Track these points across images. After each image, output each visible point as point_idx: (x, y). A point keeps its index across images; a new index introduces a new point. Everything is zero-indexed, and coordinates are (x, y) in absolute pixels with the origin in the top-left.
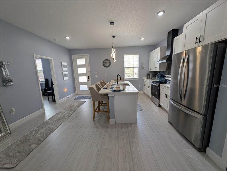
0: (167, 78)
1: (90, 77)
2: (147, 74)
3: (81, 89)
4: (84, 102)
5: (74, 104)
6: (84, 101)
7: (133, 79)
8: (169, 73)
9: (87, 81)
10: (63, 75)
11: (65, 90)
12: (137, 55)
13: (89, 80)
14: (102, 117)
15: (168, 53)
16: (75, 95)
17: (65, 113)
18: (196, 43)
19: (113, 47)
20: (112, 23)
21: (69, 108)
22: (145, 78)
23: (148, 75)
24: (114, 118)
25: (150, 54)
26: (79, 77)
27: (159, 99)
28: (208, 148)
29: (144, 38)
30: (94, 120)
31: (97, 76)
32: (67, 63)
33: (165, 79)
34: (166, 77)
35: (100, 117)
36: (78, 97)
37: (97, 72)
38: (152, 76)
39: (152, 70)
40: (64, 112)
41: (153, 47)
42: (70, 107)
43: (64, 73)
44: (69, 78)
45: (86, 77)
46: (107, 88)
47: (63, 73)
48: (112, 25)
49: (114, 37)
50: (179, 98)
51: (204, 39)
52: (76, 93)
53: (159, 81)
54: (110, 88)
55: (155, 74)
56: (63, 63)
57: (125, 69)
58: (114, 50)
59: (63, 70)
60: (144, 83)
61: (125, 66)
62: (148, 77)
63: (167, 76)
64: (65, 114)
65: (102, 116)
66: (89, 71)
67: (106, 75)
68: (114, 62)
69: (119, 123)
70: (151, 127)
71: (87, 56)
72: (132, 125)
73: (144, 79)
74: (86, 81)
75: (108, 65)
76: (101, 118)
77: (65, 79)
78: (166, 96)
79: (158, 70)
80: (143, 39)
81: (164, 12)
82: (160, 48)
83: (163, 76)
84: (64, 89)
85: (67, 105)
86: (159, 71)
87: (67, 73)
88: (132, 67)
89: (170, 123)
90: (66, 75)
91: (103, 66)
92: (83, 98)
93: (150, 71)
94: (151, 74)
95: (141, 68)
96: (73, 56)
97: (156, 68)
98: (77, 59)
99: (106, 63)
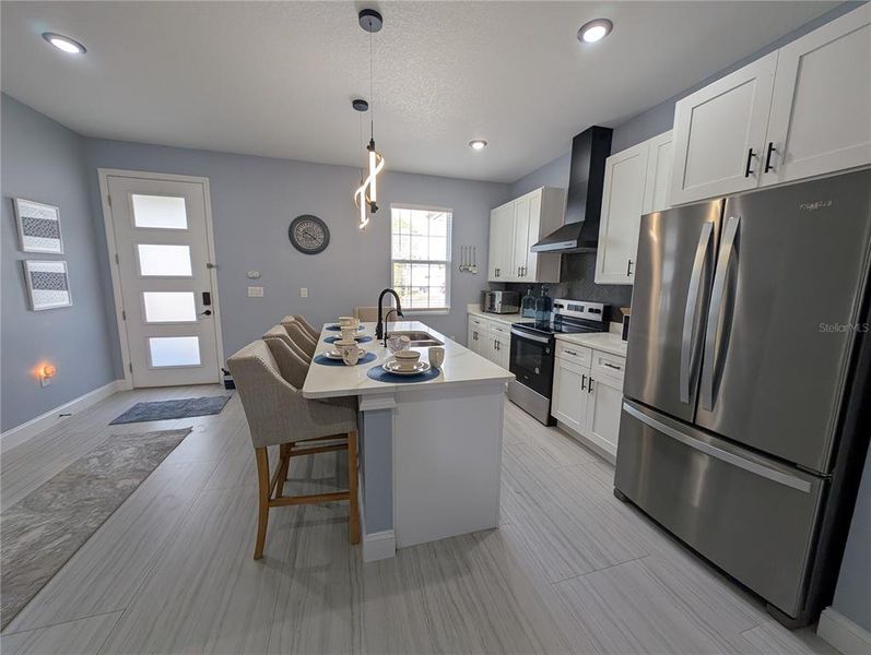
0: (564, 312)
1: (215, 298)
2: (484, 294)
3: (157, 361)
4: (176, 437)
5: (105, 460)
6: (178, 432)
7: (429, 309)
8: (569, 290)
9: (194, 319)
10: (27, 281)
11: (42, 370)
12: (445, 214)
13: (208, 313)
14: (309, 523)
16: (117, 395)
17: (34, 535)
18: (748, 172)
19: (372, 142)
20: (370, 16)
21: (72, 485)
22: (474, 309)
23: (488, 297)
24: (387, 524)
25: (492, 216)
26: (146, 294)
27: (549, 395)
28: (827, 614)
29: (486, 144)
30: (259, 556)
31: (255, 291)
32: (61, 213)
33: (556, 315)
34: (562, 306)
35: (299, 525)
36: (135, 408)
37: (256, 274)
38: (503, 303)
39: (501, 279)
40: (23, 531)
41: (505, 189)
42: (74, 481)
43: (34, 266)
44: (74, 297)
45: (191, 295)
46: (345, 359)
47: (22, 265)
48: (369, 27)
49: (360, 104)
50: (684, 398)
51: (786, 157)
52: (127, 382)
53: (533, 321)
54: (360, 361)
55: (515, 295)
56: (29, 209)
57: (396, 267)
58: (378, 162)
59: (27, 248)
60: (472, 329)
61: (394, 257)
62: (488, 305)
63: (565, 303)
64: (35, 546)
65: (306, 518)
66: (210, 266)
67: (304, 292)
68: (362, 226)
69: (414, 548)
70: (569, 541)
71: (201, 185)
72: (482, 544)
73: (469, 311)
74: (192, 317)
75: (315, 245)
76: (303, 531)
77: (37, 306)
78: (587, 384)
79: (531, 277)
80: (478, 146)
81: (610, 25)
82: (538, 192)
83: (547, 305)
84: (34, 363)
85: (55, 468)
86: (534, 281)
87: (58, 267)
88: (408, 262)
89: (627, 501)
90: (51, 282)
91: (296, 251)
92: (172, 409)
93: (491, 283)
94: (499, 295)
95: (459, 267)
96: (102, 173)
97: (522, 271)
98: (135, 197)
99: (308, 235)
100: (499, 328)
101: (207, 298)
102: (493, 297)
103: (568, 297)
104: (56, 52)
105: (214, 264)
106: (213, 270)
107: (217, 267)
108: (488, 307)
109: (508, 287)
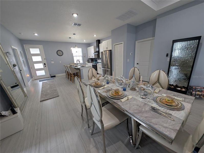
0: (98, 61)
1: (46, 64)
2: (88, 60)
3: (38, 75)
10: (24, 63)
12: (80, 49)
13: (45, 66)
15: (98, 50)
18: (106, 49)
22: (87, 62)
25: (87, 49)
26: (34, 64)
31: (53, 62)
37: (52, 60)
38: (91, 61)
41: (89, 45)
45: (42, 64)
49: (70, 38)
50: (105, 66)
52: (33, 79)
55: (92, 60)
57: (74, 57)
61: (74, 56)
67: (60, 62)
71: (41, 46)
74: (43, 67)
75: (61, 54)
78: (100, 68)
80: (85, 41)
82: (93, 46)
83: (96, 61)
88: (76, 56)
91: (58, 56)
94: (90, 60)
95: (84, 57)
96: (24, 45)
97: (93, 57)
98: (30, 49)
99: (60, 53)
100: (91, 65)
101: (45, 64)
102: (89, 61)
103: (99, 60)
104: (35, 35)
105: (45, 58)
106: (45, 60)
107: (46, 59)
108: (89, 62)
109: (91, 59)
